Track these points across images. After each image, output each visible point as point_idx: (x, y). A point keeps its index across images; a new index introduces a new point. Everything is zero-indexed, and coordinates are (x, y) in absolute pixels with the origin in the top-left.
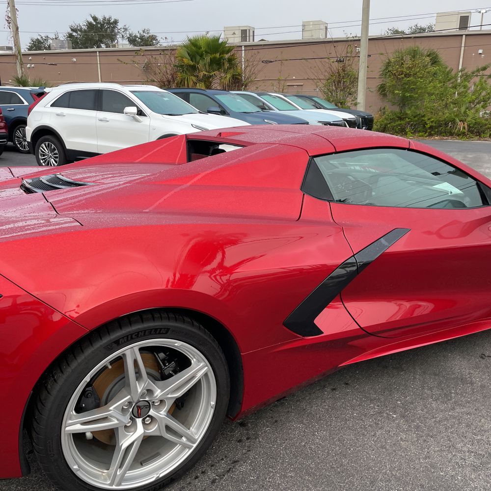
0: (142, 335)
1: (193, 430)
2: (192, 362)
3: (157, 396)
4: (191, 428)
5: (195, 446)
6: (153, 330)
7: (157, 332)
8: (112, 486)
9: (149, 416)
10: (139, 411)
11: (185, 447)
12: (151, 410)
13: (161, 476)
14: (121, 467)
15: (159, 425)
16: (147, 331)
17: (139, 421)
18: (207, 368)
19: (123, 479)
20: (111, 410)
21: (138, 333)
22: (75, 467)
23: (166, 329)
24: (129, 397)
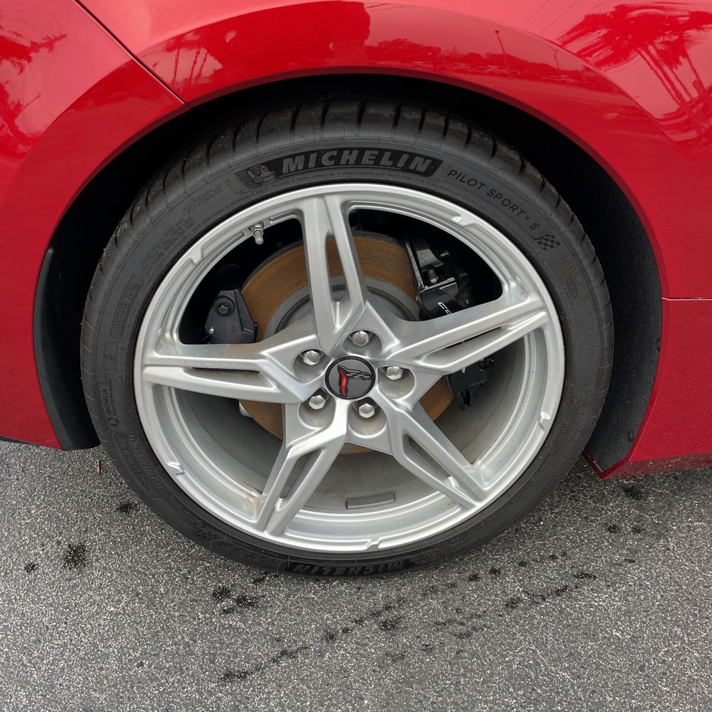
0: (352, 161)
1: (484, 467)
2: (506, 288)
3: (389, 352)
4: (479, 462)
5: (479, 506)
6: (387, 154)
7: (401, 163)
8: (263, 531)
9: (370, 401)
10: (344, 382)
11: (454, 501)
12: (376, 387)
13: (382, 546)
14: (285, 495)
15: (388, 430)
16: (367, 153)
17: (342, 405)
18: (543, 314)
19: (288, 523)
20: (263, 357)
21: (340, 151)
22: (172, 464)
23: (429, 162)
24: (313, 337)
